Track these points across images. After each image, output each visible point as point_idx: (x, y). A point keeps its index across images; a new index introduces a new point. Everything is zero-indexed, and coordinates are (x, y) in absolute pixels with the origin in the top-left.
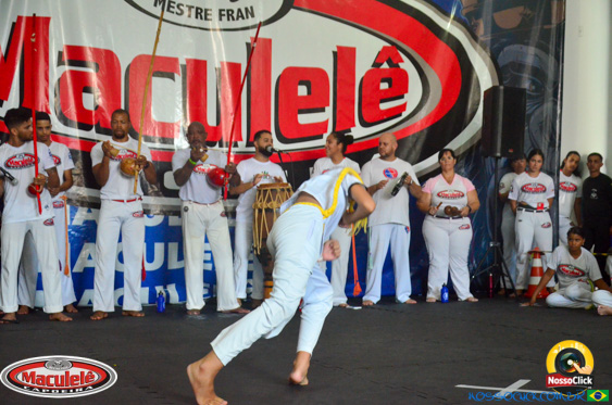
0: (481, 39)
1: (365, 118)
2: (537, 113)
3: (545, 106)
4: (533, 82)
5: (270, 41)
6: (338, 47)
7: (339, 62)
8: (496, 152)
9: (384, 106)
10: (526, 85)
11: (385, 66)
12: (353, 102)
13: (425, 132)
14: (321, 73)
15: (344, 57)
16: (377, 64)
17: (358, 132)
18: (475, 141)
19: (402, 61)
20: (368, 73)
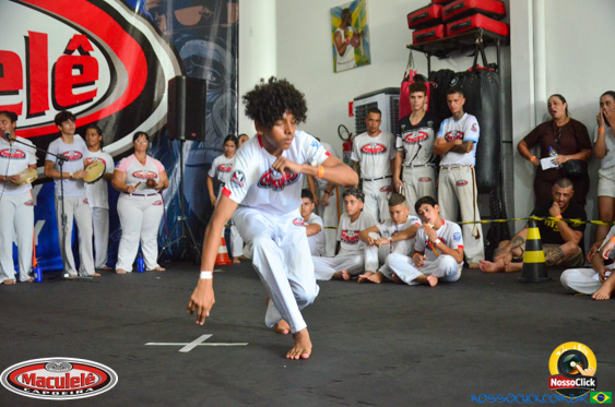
0: (164, 33)
1: (59, 102)
2: (217, 102)
3: (224, 96)
4: (214, 74)
6: (29, 32)
7: (31, 47)
8: (180, 135)
9: (76, 91)
10: (208, 76)
11: (76, 53)
12: (46, 86)
13: (114, 116)
15: (36, 42)
16: (68, 51)
17: (51, 114)
18: (161, 127)
19: (92, 49)
20: (60, 59)
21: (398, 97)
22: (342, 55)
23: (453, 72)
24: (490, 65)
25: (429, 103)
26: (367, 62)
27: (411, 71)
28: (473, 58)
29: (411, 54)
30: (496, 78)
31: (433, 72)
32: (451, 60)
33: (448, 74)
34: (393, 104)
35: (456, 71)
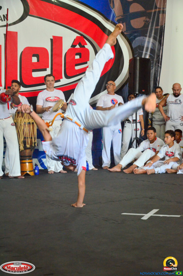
0: (125, 33)
1: (68, 74)
5: (17, 33)
6: (53, 36)
7: (54, 44)
9: (77, 68)
11: (78, 47)
12: (62, 65)
14: (45, 50)
15: (56, 42)
16: (73, 46)
17: (64, 81)
19: (87, 44)
20: (69, 50)
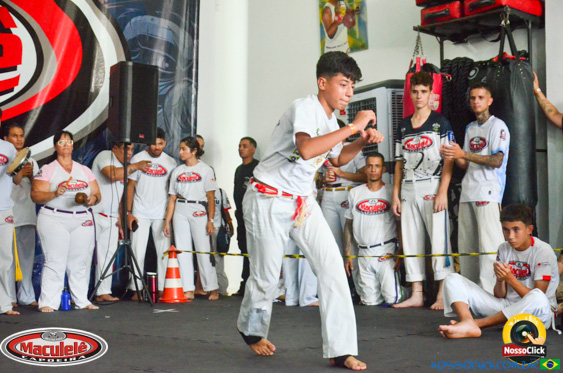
0: (105, 6)
2: (170, 95)
4: (167, 59)
8: (125, 137)
10: (159, 61)
19: (15, 26)
21: (401, 92)
22: (331, 37)
23: (471, 61)
24: (520, 52)
25: (441, 101)
26: (364, 47)
27: (418, 59)
28: (498, 44)
29: (419, 37)
30: (528, 69)
31: (448, 61)
32: (469, 46)
33: (465, 64)
34: (396, 100)
35: (476, 60)
